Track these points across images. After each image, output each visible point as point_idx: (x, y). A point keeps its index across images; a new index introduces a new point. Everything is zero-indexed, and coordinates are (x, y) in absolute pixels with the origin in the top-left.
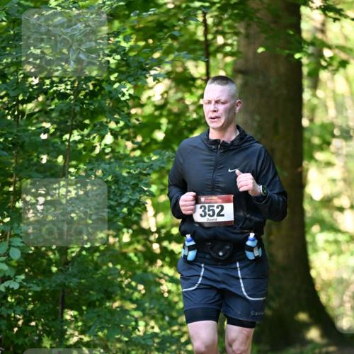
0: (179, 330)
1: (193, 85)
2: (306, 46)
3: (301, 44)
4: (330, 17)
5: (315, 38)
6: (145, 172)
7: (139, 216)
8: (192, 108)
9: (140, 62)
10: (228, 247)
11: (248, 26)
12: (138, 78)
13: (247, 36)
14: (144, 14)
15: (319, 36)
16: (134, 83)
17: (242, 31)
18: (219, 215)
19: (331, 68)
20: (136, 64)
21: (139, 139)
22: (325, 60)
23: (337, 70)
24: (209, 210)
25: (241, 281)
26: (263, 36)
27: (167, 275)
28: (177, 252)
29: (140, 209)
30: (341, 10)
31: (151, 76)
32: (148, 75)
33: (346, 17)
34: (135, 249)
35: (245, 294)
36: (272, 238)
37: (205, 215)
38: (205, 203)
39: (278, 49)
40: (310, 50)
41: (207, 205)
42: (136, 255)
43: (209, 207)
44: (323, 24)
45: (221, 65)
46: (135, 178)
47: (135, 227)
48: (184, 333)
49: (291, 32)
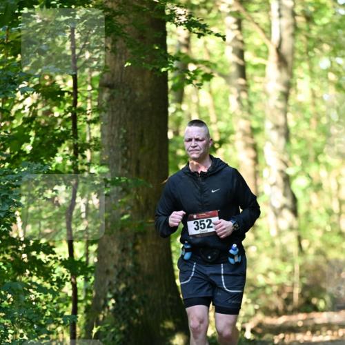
0: (47, 338)
1: (61, 99)
2: (171, 61)
3: (166, 59)
4: (194, 33)
5: (180, 53)
6: (13, 183)
7: (9, 226)
8: (60, 121)
9: (9, 77)
10: (215, 253)
11: (114, 41)
12: (7, 92)
13: (114, 51)
14: (13, 29)
15: (184, 50)
16: (3, 96)
17: (109, 46)
18: (209, 227)
19: (194, 82)
20: (5, 78)
21: (8, 151)
22: (190, 75)
23: (201, 84)
24: (201, 224)
25: (223, 277)
26: (129, 51)
27: (35, 284)
28: (45, 262)
29: (8, 219)
30: (205, 25)
31: (19, 89)
32: (17, 89)
33: (210, 33)
34: (4, 258)
35: (225, 287)
36: (138, 247)
37: (198, 229)
38: (197, 219)
39: (144, 63)
40: (175, 64)
41: (199, 221)
42: (4, 264)
43: (201, 222)
44: (188, 39)
45: (88, 80)
46: (5, 190)
47: (4, 237)
48: (53, 340)
49: (157, 48)
